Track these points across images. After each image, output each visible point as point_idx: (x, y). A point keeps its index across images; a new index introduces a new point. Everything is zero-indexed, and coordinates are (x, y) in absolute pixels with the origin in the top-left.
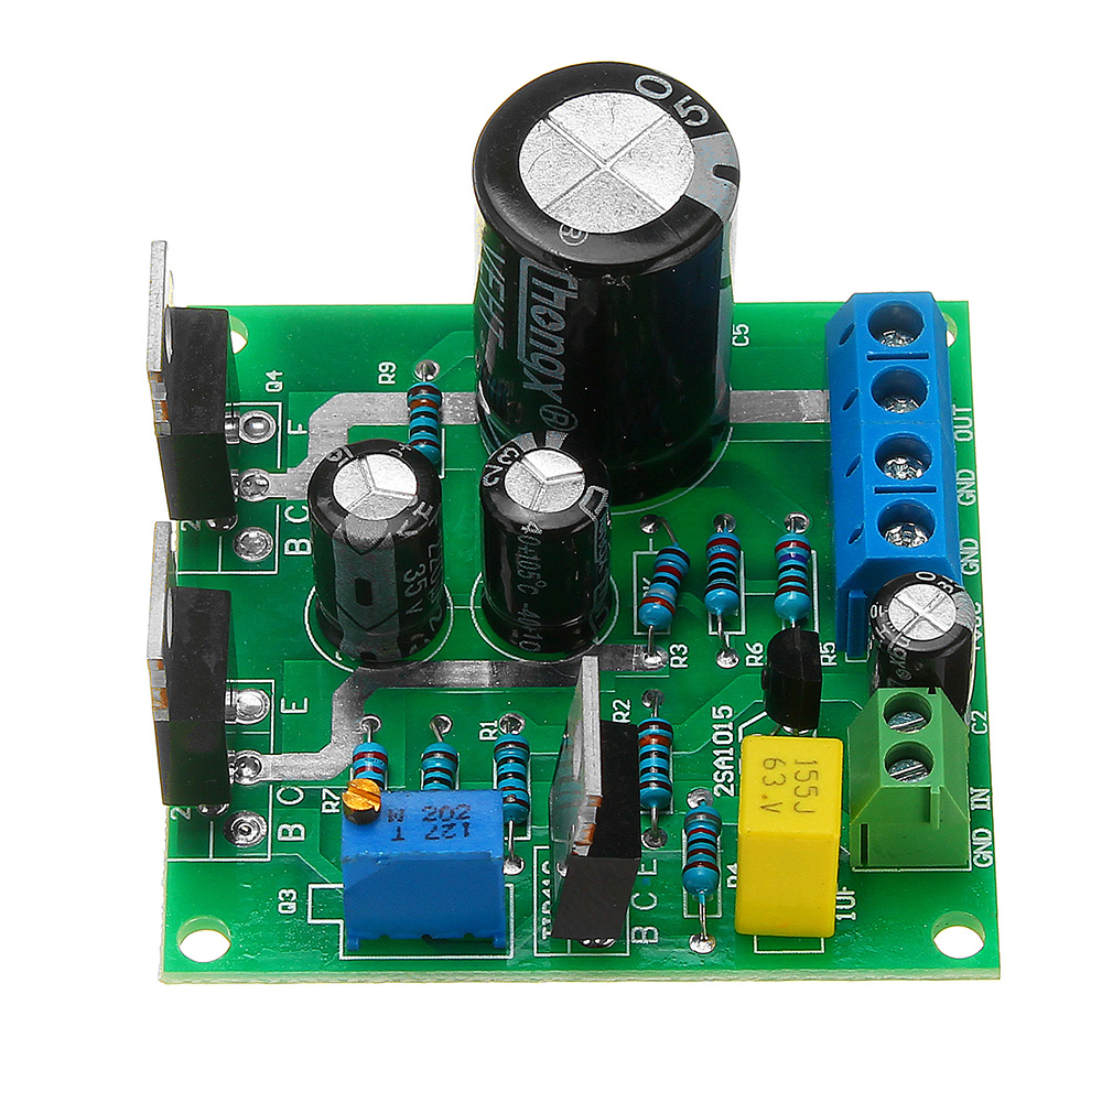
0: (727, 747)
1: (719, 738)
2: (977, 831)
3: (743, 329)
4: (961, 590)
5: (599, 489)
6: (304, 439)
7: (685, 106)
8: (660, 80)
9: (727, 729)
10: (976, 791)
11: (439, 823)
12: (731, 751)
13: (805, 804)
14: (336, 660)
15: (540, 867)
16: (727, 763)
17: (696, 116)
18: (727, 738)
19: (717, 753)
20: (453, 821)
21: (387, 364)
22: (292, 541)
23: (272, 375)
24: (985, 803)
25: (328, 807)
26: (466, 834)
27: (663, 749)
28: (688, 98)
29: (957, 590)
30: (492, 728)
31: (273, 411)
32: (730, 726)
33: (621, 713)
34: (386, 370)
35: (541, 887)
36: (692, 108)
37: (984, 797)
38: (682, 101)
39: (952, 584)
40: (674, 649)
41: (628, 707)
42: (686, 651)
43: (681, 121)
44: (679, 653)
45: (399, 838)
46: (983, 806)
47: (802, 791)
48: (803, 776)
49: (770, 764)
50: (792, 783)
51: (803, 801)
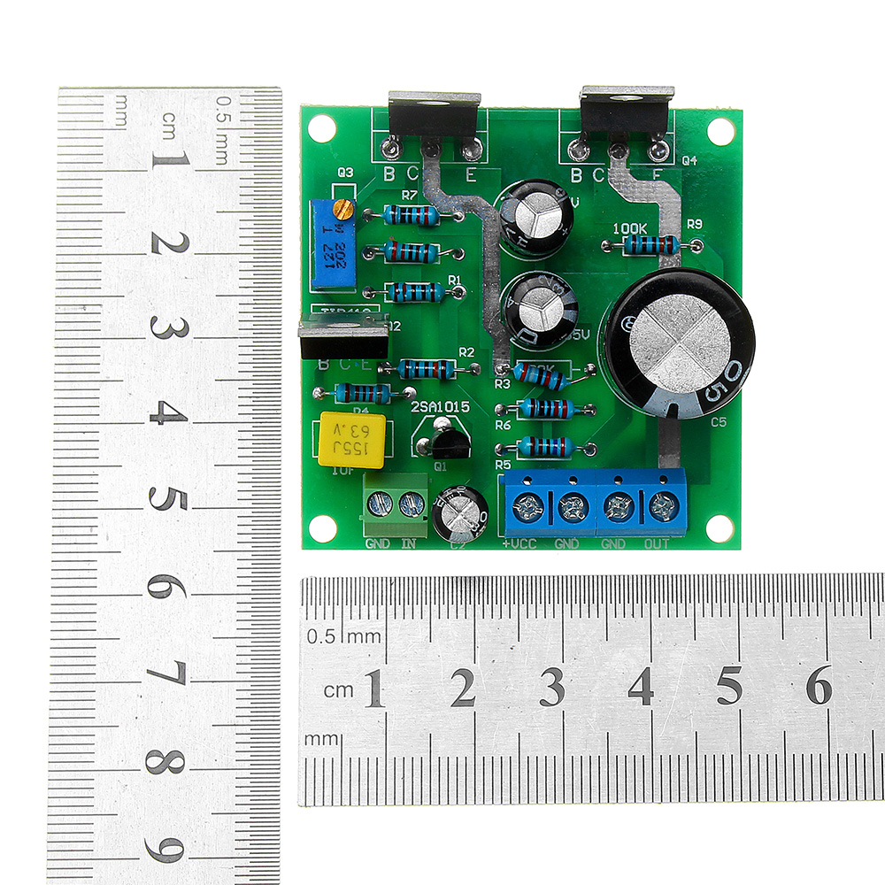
0: (443, 408)
1: (449, 405)
3: (723, 424)
4: (475, 536)
5: (536, 339)
6: (650, 178)
7: (720, 389)
8: (738, 375)
9: (454, 409)
11: (334, 252)
12: (440, 411)
13: (339, 448)
14: (502, 196)
15: (367, 307)
16: (433, 409)
17: (713, 394)
18: (449, 409)
19: (439, 403)
20: (336, 259)
21: (701, 224)
22: (581, 173)
23: (694, 160)
25: (406, 194)
26: (327, 266)
27: (430, 373)
28: (726, 391)
29: (474, 533)
30: (456, 282)
31: (669, 159)
32: (457, 411)
33: (465, 352)
34: (696, 224)
35: (355, 308)
36: (719, 392)
38: (723, 387)
39: (478, 531)
40: (507, 382)
41: (469, 355)
42: (506, 388)
43: (709, 386)
44: (504, 384)
45: (324, 230)
46: (404, 545)
47: (348, 446)
48: (358, 447)
49: (365, 429)
50: (353, 441)
51: (342, 447)
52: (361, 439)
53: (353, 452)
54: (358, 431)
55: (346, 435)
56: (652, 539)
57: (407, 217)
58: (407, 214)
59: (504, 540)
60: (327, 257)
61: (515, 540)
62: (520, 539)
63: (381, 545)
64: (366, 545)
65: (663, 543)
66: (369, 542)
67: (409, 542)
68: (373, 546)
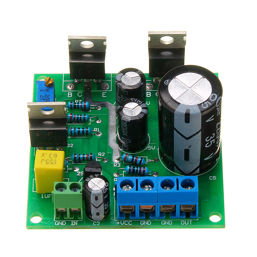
2: (65, 222)
3: (215, 178)
10: (77, 222)
11: (45, 98)
13: (44, 162)
22: (150, 93)
33: (101, 154)
37: (75, 224)
41: (103, 155)
43: (203, 103)
44: (118, 165)
45: (41, 91)
46: (72, 224)
47: (47, 161)
48: (52, 161)
49: (55, 155)
50: (50, 159)
51: (45, 161)
52: (54, 159)
53: (50, 163)
54: (52, 156)
55: (47, 157)
57: (77, 106)
58: (77, 104)
59: (117, 221)
60: (42, 99)
61: (122, 221)
62: (125, 221)
63: (62, 224)
64: (55, 224)
65: (189, 222)
66: (57, 223)
67: (75, 222)
68: (58, 224)
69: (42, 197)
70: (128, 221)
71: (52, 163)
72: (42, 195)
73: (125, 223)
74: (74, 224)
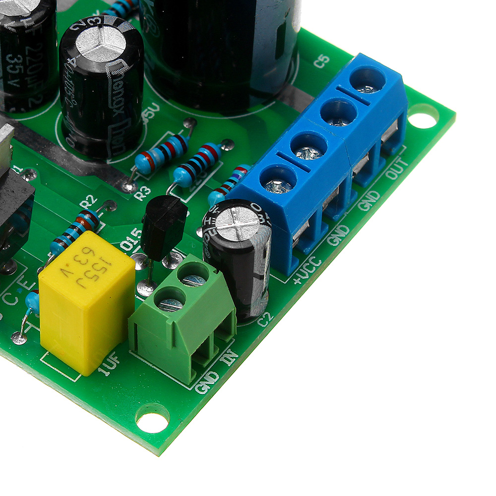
2: (212, 372)
5: (124, 63)
10: (231, 352)
13: (84, 282)
24: (230, 361)
29: (265, 224)
33: (87, 203)
37: (233, 358)
39: (266, 220)
40: (144, 189)
41: (93, 202)
42: (148, 193)
46: (227, 362)
47: (90, 275)
48: (97, 267)
49: (87, 251)
50: (88, 267)
51: (85, 279)
52: (92, 259)
53: (99, 274)
54: (83, 258)
55: (78, 270)
56: (389, 169)
59: (292, 281)
61: (299, 272)
62: (302, 268)
63: (212, 381)
64: (201, 393)
65: (399, 164)
66: (200, 388)
67: (228, 356)
68: (206, 388)
69: (107, 374)
70: (307, 262)
71: (95, 278)
72: (100, 370)
73: (309, 271)
74: (231, 359)
